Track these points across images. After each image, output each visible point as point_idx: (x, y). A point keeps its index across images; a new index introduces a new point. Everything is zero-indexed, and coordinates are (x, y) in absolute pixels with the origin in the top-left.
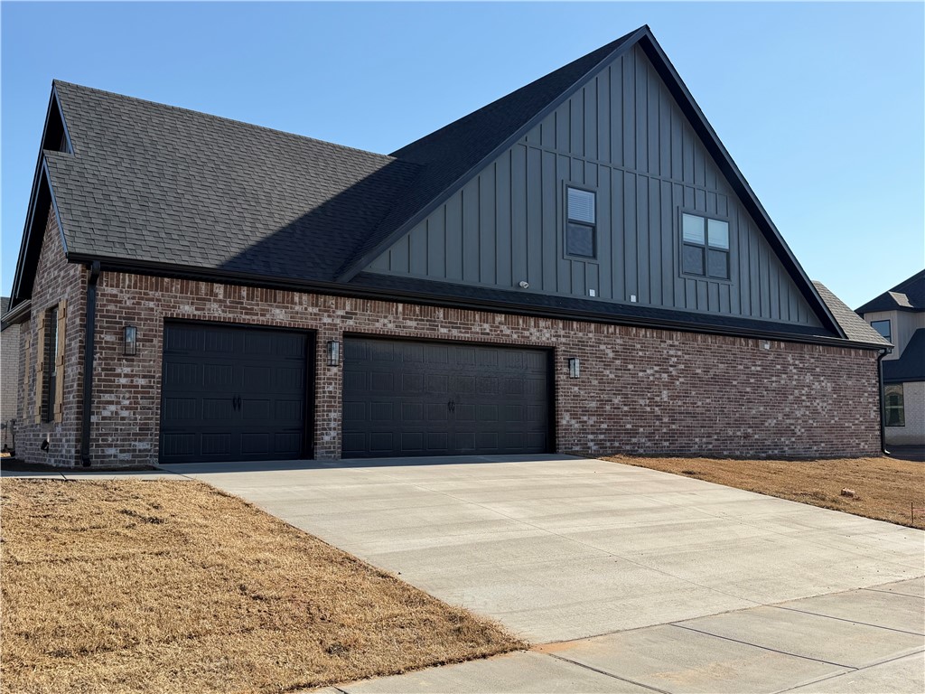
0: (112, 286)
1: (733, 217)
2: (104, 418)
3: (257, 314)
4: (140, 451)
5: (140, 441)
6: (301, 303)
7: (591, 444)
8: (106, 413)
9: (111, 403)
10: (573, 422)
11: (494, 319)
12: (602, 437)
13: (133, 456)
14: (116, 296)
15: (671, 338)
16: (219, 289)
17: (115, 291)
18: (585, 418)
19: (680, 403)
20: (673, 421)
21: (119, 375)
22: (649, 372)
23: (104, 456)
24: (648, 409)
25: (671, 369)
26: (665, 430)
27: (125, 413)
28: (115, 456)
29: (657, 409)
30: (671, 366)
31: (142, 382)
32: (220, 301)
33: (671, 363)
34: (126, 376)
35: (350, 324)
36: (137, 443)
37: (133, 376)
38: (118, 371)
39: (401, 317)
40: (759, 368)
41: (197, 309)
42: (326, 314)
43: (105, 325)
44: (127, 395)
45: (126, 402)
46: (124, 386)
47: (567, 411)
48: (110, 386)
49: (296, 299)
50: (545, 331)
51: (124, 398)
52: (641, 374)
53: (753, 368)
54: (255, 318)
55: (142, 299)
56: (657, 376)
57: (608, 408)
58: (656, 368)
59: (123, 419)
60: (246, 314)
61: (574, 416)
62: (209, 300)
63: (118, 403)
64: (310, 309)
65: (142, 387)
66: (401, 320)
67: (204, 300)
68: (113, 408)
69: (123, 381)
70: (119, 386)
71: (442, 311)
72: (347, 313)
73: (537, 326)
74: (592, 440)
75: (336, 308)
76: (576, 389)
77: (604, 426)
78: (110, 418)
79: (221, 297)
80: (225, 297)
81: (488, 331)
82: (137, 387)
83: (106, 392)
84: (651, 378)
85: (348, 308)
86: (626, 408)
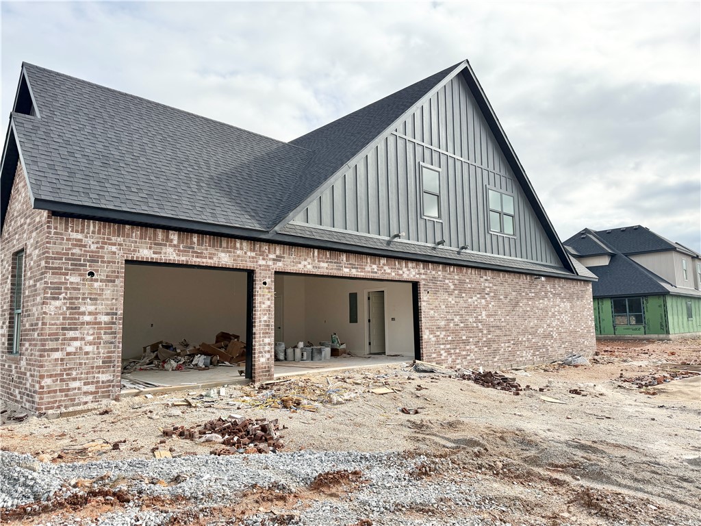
0: (77, 231)
1: (515, 194)
2: (68, 354)
3: (206, 258)
4: (103, 382)
5: (103, 373)
6: (241, 249)
7: (442, 352)
8: (70, 349)
9: (75, 339)
10: (431, 336)
11: (379, 261)
12: (448, 346)
13: (97, 388)
14: (80, 240)
15: (486, 275)
16: (174, 237)
17: (80, 236)
18: (438, 333)
19: (492, 320)
20: (489, 332)
21: (83, 313)
22: (475, 298)
23: (68, 390)
24: (475, 325)
25: (487, 296)
26: (485, 339)
27: (88, 348)
28: (79, 389)
29: (479, 324)
30: (486, 294)
31: (106, 319)
32: (175, 246)
33: (486, 292)
34: (90, 314)
35: (280, 266)
36: (100, 375)
37: (97, 314)
38: (82, 309)
39: (317, 260)
40: (533, 295)
41: (154, 253)
42: (261, 257)
43: (70, 267)
44: (91, 332)
45: (90, 338)
46: (88, 323)
47: (428, 328)
48: (75, 324)
49: (238, 245)
50: (412, 270)
51: (88, 334)
52: (470, 300)
53: (530, 294)
54: (204, 260)
55: (105, 243)
56: (479, 301)
57: (452, 325)
58: (478, 296)
59: (87, 353)
60: (197, 257)
61: (432, 332)
62: (165, 245)
63: (82, 339)
64: (249, 253)
65: (105, 323)
66: (316, 261)
67: (161, 244)
68: (77, 344)
69: (87, 318)
70: (83, 323)
71: (345, 255)
72: (277, 256)
73: (407, 266)
74: (443, 349)
75: (269, 252)
76: (432, 312)
77: (450, 338)
78: (75, 354)
79: (175, 242)
80: (179, 242)
81: (376, 270)
82: (100, 323)
83: (71, 329)
84: (476, 303)
85: (278, 252)
86: (462, 325)
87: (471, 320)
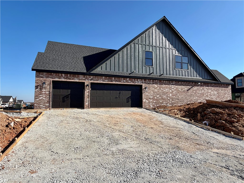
1: (189, 56)
7: (151, 105)
12: (154, 104)
16: (63, 75)
17: (42, 76)
18: (150, 100)
19: (175, 97)
20: (173, 100)
25: (172, 89)
26: (170, 102)
29: (168, 98)
31: (47, 93)
35: (92, 81)
38: (43, 91)
43: (40, 82)
44: (44, 95)
48: (41, 94)
49: (80, 76)
50: (139, 81)
52: (164, 90)
55: (48, 77)
57: (155, 98)
60: (69, 79)
61: (147, 99)
62: (61, 77)
64: (83, 78)
66: (104, 80)
68: (42, 98)
71: (114, 78)
75: (89, 78)
76: (147, 94)
81: (125, 82)
84: (167, 91)
85: (92, 78)
86: (160, 98)
87: (164, 96)
